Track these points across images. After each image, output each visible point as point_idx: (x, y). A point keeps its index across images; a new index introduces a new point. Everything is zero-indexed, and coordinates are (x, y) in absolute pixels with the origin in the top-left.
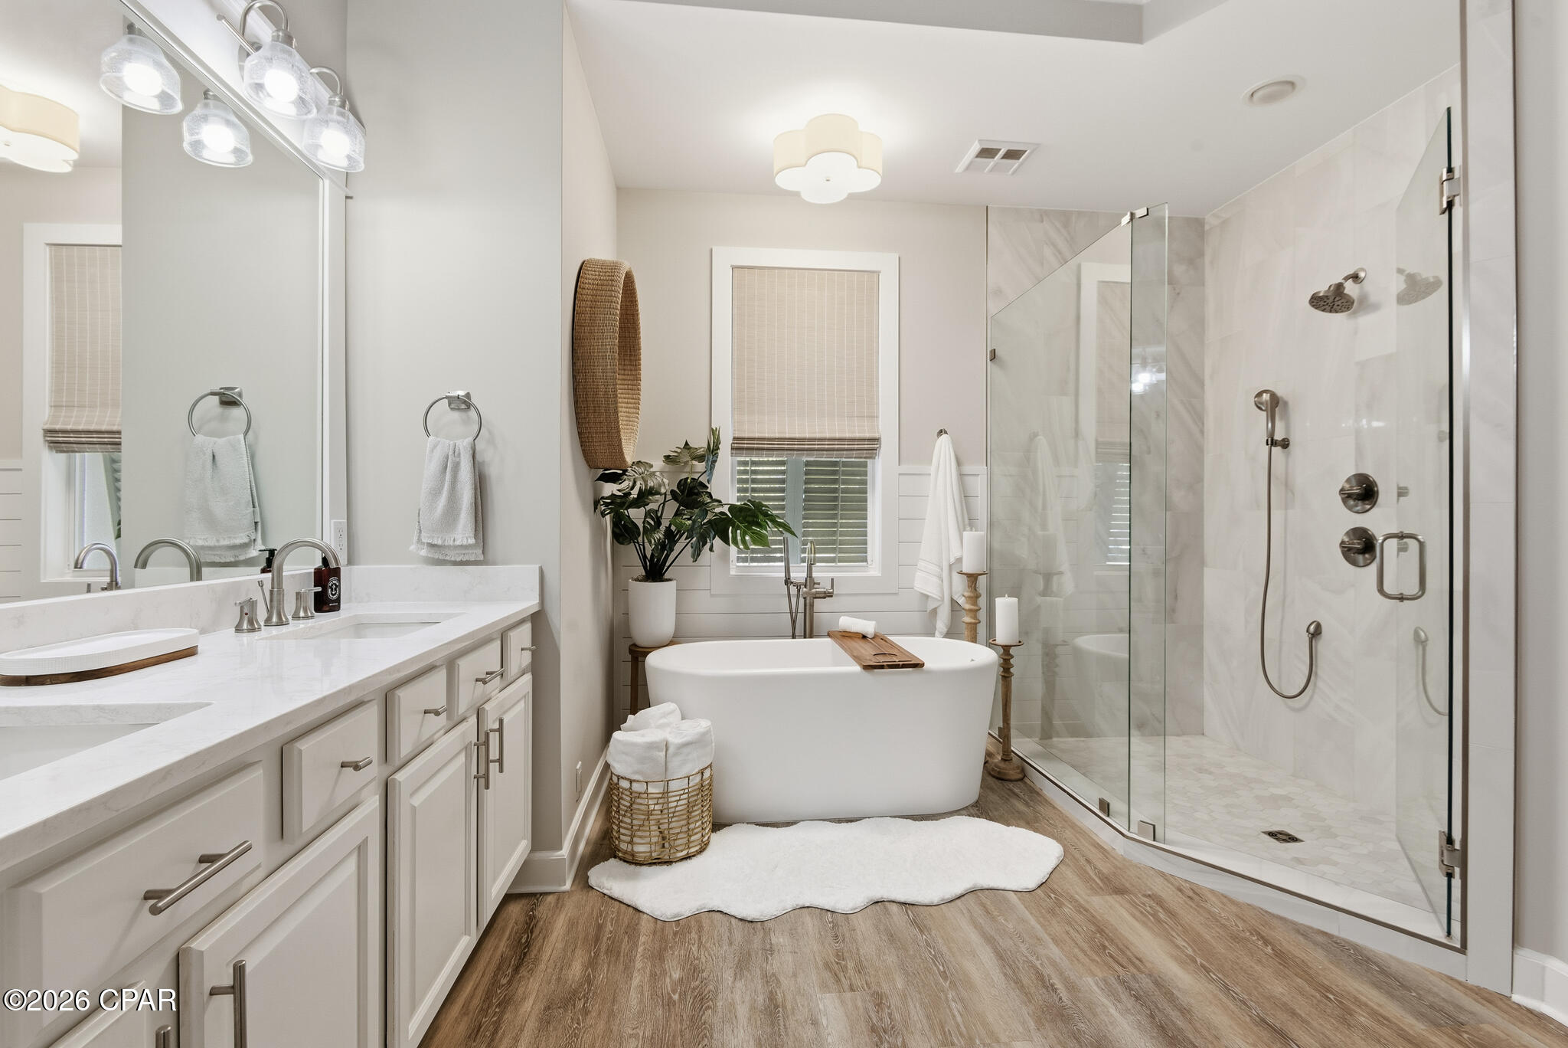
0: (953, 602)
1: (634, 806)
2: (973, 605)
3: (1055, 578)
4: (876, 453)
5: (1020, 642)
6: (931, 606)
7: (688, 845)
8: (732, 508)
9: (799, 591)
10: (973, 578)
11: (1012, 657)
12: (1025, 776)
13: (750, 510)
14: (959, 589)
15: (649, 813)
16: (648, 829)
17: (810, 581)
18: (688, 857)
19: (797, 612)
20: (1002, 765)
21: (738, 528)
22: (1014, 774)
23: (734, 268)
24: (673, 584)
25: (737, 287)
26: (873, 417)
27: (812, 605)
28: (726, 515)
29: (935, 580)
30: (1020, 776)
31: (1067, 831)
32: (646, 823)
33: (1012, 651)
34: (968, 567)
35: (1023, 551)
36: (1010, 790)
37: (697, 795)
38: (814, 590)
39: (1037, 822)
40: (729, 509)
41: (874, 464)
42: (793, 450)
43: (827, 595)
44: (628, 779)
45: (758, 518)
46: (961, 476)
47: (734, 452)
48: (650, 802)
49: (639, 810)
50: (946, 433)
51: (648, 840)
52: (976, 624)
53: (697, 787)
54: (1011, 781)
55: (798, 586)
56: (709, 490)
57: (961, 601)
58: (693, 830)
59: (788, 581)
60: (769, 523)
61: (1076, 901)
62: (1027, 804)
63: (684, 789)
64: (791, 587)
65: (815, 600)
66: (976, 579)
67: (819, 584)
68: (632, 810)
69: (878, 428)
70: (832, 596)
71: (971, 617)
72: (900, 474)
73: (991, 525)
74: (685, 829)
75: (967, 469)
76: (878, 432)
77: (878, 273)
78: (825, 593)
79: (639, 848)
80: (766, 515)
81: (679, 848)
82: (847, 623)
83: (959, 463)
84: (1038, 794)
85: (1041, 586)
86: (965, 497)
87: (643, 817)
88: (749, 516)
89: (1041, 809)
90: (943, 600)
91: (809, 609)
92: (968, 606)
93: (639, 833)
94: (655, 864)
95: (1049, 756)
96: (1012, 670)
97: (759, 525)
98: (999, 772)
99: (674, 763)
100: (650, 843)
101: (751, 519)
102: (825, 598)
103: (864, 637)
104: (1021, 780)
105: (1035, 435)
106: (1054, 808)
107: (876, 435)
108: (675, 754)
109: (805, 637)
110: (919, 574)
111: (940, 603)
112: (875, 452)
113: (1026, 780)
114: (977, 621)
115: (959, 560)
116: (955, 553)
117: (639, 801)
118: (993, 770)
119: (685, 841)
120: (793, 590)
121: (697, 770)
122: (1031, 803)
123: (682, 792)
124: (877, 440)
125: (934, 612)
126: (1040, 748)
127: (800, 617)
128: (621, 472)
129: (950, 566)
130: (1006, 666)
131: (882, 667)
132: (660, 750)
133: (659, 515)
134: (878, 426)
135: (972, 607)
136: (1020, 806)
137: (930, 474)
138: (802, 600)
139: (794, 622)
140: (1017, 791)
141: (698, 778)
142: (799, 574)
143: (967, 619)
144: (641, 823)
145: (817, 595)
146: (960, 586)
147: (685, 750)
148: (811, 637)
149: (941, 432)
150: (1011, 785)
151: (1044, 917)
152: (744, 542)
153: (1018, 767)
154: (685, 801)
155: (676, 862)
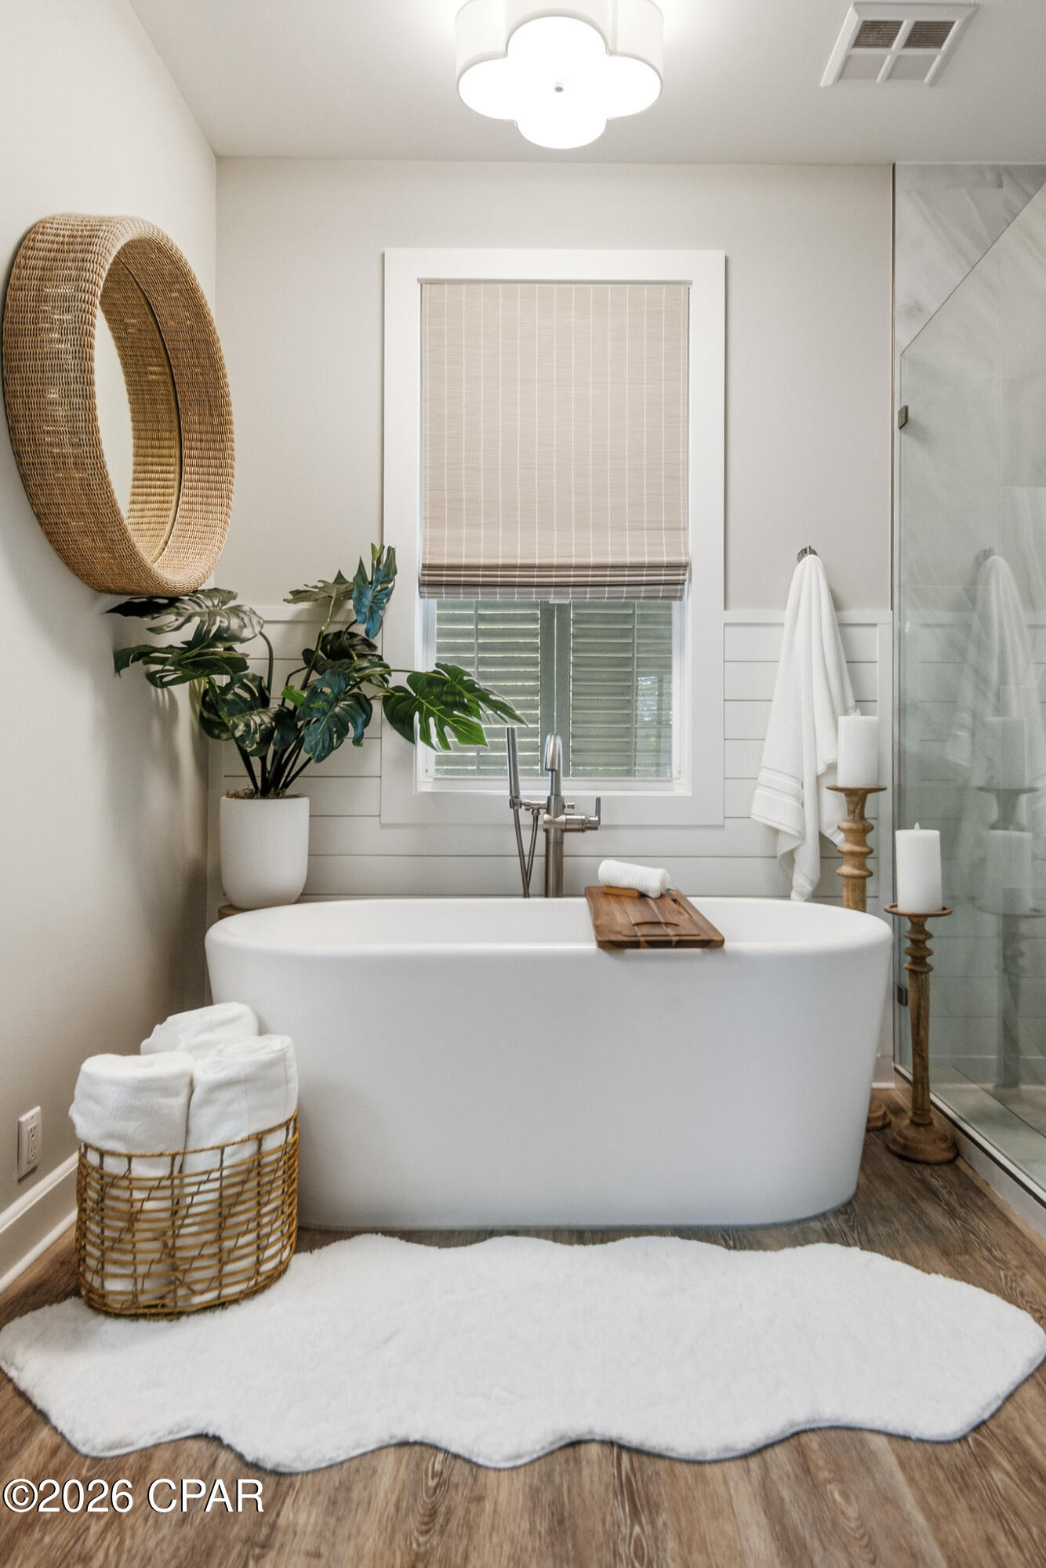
0: (824, 841)
1: (108, 1202)
2: (856, 843)
3: (1024, 799)
4: (683, 590)
5: (944, 909)
6: (784, 847)
7: (219, 1281)
8: (415, 678)
9: (536, 819)
10: (856, 798)
11: (929, 936)
12: (958, 1155)
13: (444, 682)
14: (834, 813)
15: (133, 1218)
16: (129, 1247)
17: (556, 803)
18: (221, 1304)
19: (532, 855)
20: (912, 1133)
21: (430, 714)
22: (936, 1151)
23: (424, 283)
24: (303, 804)
25: (430, 315)
26: (678, 528)
27: (559, 843)
28: (405, 690)
29: (793, 803)
30: (948, 1155)
31: (1028, 1277)
32: (127, 1237)
33: (929, 925)
34: (848, 777)
35: (959, 753)
36: (923, 1182)
37: (244, 1182)
38: (563, 818)
39: (967, 1252)
40: (409, 680)
41: (682, 609)
42: (531, 585)
43: (586, 826)
44: (97, 1149)
45: (461, 695)
46: (842, 627)
47: (425, 589)
48: (137, 1195)
49: (113, 1209)
50: (813, 552)
51: (128, 1271)
52: (863, 878)
53: (244, 1168)
54: (927, 1163)
55: (535, 810)
56: (378, 652)
57: (838, 839)
58: (231, 1251)
59: (515, 803)
60: (480, 703)
61: (1025, 1452)
62: (952, 1213)
63: (209, 1172)
64: (522, 811)
65: (566, 835)
66: (863, 800)
67: (572, 807)
68: (102, 1210)
69: (686, 548)
70: (596, 829)
71: (854, 866)
72: (726, 625)
73: (901, 711)
74: (214, 1249)
75: (853, 615)
76: (686, 554)
77: (686, 284)
78: (582, 822)
79: (113, 1285)
80: (471, 688)
81: (198, 1287)
82: (614, 871)
83: (837, 605)
84: (980, 1192)
85: (994, 815)
86: (850, 662)
87: (121, 1224)
88: (447, 693)
89: (981, 1225)
90: (802, 836)
91: (555, 850)
92: (847, 847)
93: (115, 1256)
94: (144, 1316)
95: (1007, 1119)
96: (929, 960)
97: (465, 708)
98: (905, 1147)
99: (202, 1119)
100: (133, 1276)
101: (449, 698)
102: (583, 830)
103: (643, 896)
104: (950, 1162)
105: (987, 554)
106: (1009, 1223)
107: (683, 559)
108: (206, 1102)
109: (546, 895)
110: (760, 792)
111: (799, 842)
112: (679, 587)
113: (960, 1163)
114: (864, 873)
115: (832, 768)
116: (825, 756)
117: (115, 1192)
118: (894, 1141)
119: (211, 1273)
120: (526, 817)
121: (244, 1135)
122: (962, 1212)
123: (205, 1178)
124: (683, 567)
125: (790, 857)
126: (993, 1103)
127: (538, 863)
128: (166, 601)
129: (818, 778)
130: (919, 954)
131: (636, 945)
132: (177, 1094)
133: (265, 683)
134: (686, 543)
135: (857, 849)
136: (937, 1217)
137: (782, 625)
138: (541, 835)
139: (526, 874)
140: (936, 1183)
141: (249, 1151)
142: (535, 790)
143: (847, 869)
144: (116, 1235)
145: (568, 827)
146: (835, 812)
147: (224, 1095)
148: (559, 894)
149: (804, 552)
150: (927, 1172)
151: (938, 1492)
152: (442, 736)
153: (944, 1138)
154: (214, 1196)
155: (189, 1314)
